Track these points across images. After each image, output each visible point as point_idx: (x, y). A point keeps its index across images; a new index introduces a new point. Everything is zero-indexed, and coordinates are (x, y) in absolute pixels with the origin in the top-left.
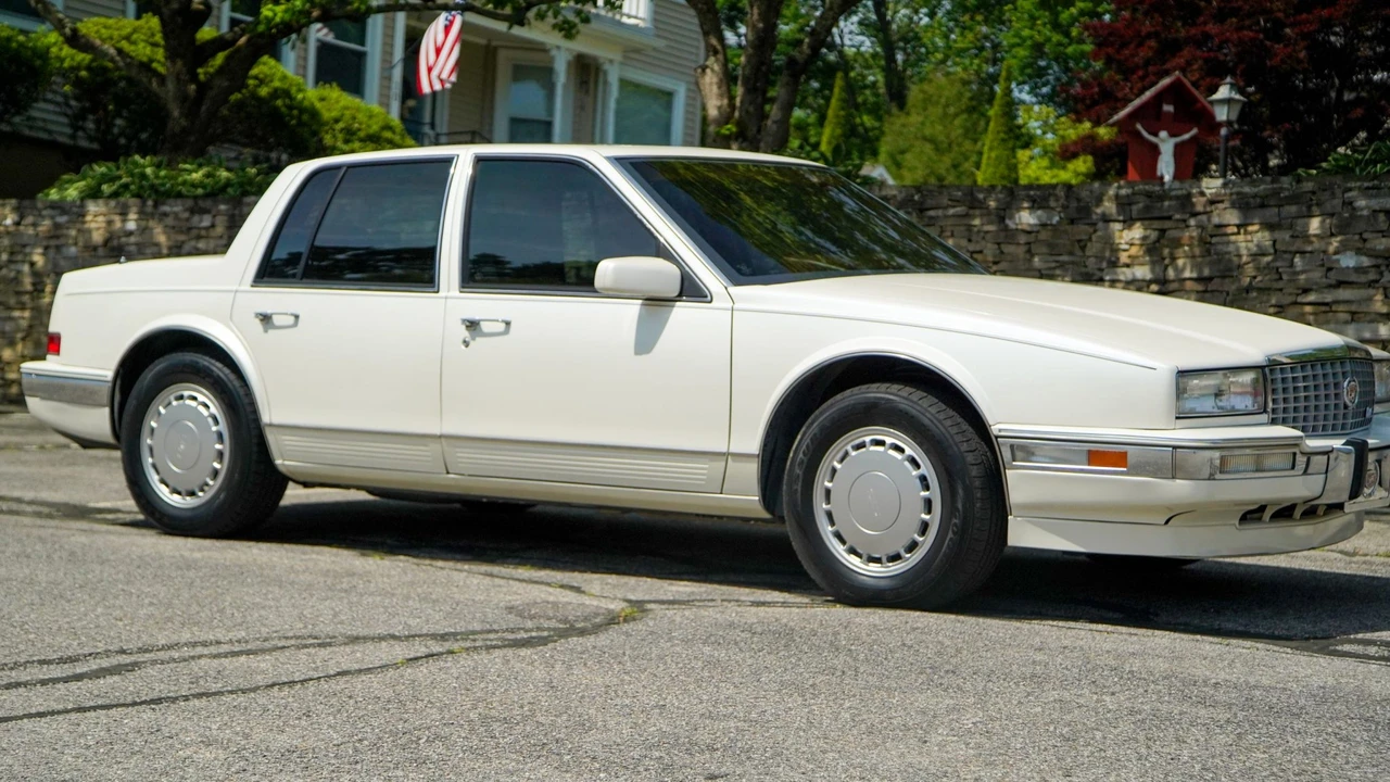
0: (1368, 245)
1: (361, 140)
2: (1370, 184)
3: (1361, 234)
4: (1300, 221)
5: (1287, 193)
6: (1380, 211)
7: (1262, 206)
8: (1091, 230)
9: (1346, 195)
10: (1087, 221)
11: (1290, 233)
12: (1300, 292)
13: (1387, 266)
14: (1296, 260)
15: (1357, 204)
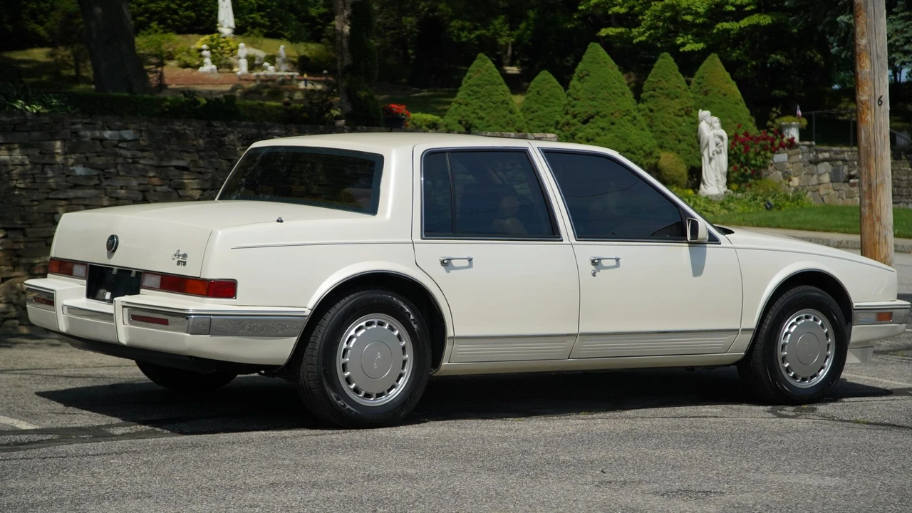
2: (87, 121)
3: (85, 154)
6: (97, 139)
7: (16, 131)
11: (40, 150)
12: (50, 191)
13: (104, 175)
14: (46, 169)
15: (80, 133)
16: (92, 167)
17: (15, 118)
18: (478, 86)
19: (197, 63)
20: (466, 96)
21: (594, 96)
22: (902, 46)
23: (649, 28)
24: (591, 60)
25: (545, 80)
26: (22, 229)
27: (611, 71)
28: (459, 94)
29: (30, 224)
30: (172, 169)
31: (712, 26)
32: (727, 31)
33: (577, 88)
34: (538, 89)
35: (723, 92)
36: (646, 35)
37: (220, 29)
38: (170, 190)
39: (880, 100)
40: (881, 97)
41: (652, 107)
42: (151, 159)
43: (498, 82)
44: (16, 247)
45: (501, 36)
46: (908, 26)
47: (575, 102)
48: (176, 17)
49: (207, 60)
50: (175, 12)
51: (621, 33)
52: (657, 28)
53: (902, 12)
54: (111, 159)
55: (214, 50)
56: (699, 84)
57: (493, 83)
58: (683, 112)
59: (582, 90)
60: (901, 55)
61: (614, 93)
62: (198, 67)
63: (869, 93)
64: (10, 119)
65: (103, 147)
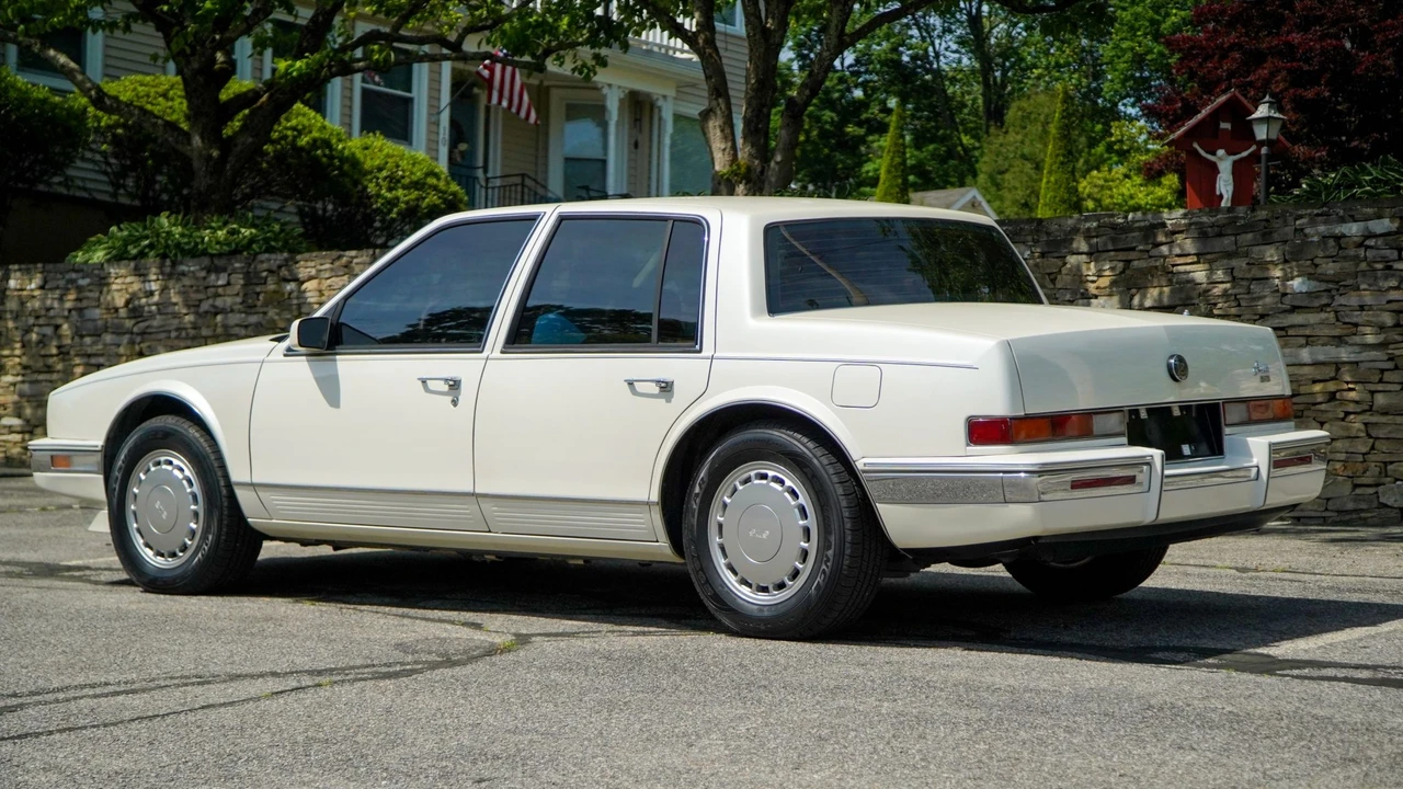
0: (1319, 271)
1: (404, 187)
2: (1319, 211)
3: (1312, 260)
4: (1256, 249)
5: (1242, 222)
6: (1331, 237)
7: (1220, 235)
8: (1060, 263)
9: (1298, 222)
10: (1056, 255)
11: (1247, 260)
12: (1257, 317)
13: (1338, 290)
14: (1253, 287)
15: (1307, 231)
16: (1320, 278)
17: (1219, 216)
65: (1341, 248)
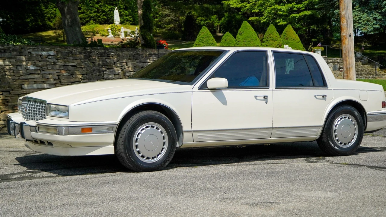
2: (34, 48)
3: (34, 61)
4: (18, 57)
5: (12, 49)
6: (39, 55)
7: (5, 52)
9: (29, 50)
11: (15, 60)
12: (20, 76)
13: (42, 69)
14: (18, 67)
15: (32, 53)
16: (37, 66)
17: (5, 47)
18: (203, 38)
19: (107, 34)
20: (199, 42)
21: (245, 40)
22: (358, 21)
23: (267, 17)
24: (244, 27)
25: (228, 36)
26: (9, 91)
27: (251, 31)
28: (196, 41)
29: (12, 89)
30: (70, 66)
31: (289, 16)
32: (294, 17)
33: (239, 38)
34: (225, 39)
35: (293, 38)
36: (266, 19)
37: (115, 22)
38: (69, 75)
39: (350, 35)
40: (350, 34)
41: (267, 44)
42: (61, 62)
43: (210, 36)
44: (7, 98)
45: (215, 23)
46: (360, 14)
47: (238, 43)
48: (100, 18)
49: (110, 33)
50: (99, 17)
51: (257, 19)
52: (269, 17)
53: (357, 8)
54: (45, 63)
55: (113, 30)
56: (284, 36)
57: (208, 37)
58: (278, 46)
59: (241, 39)
60: (358, 24)
61: (253, 39)
62: (107, 36)
63: (346, 32)
64: (3, 47)
65: (42, 58)
